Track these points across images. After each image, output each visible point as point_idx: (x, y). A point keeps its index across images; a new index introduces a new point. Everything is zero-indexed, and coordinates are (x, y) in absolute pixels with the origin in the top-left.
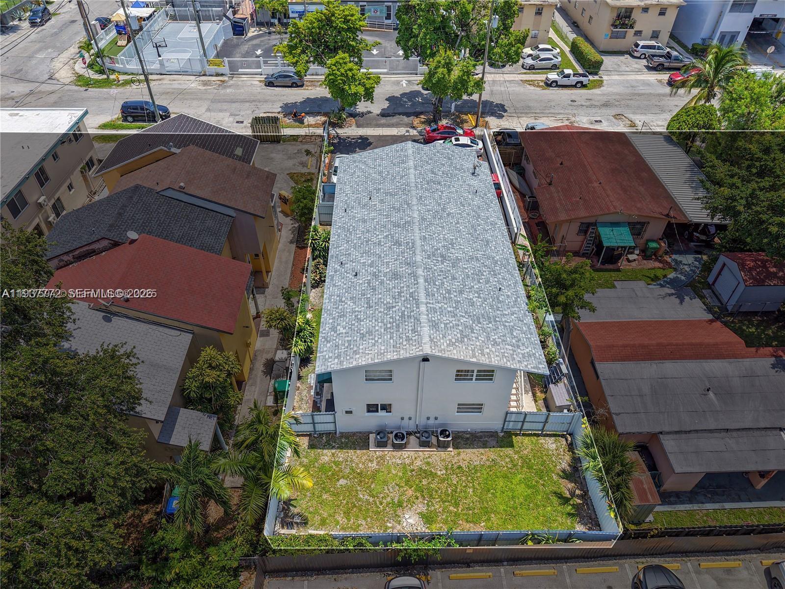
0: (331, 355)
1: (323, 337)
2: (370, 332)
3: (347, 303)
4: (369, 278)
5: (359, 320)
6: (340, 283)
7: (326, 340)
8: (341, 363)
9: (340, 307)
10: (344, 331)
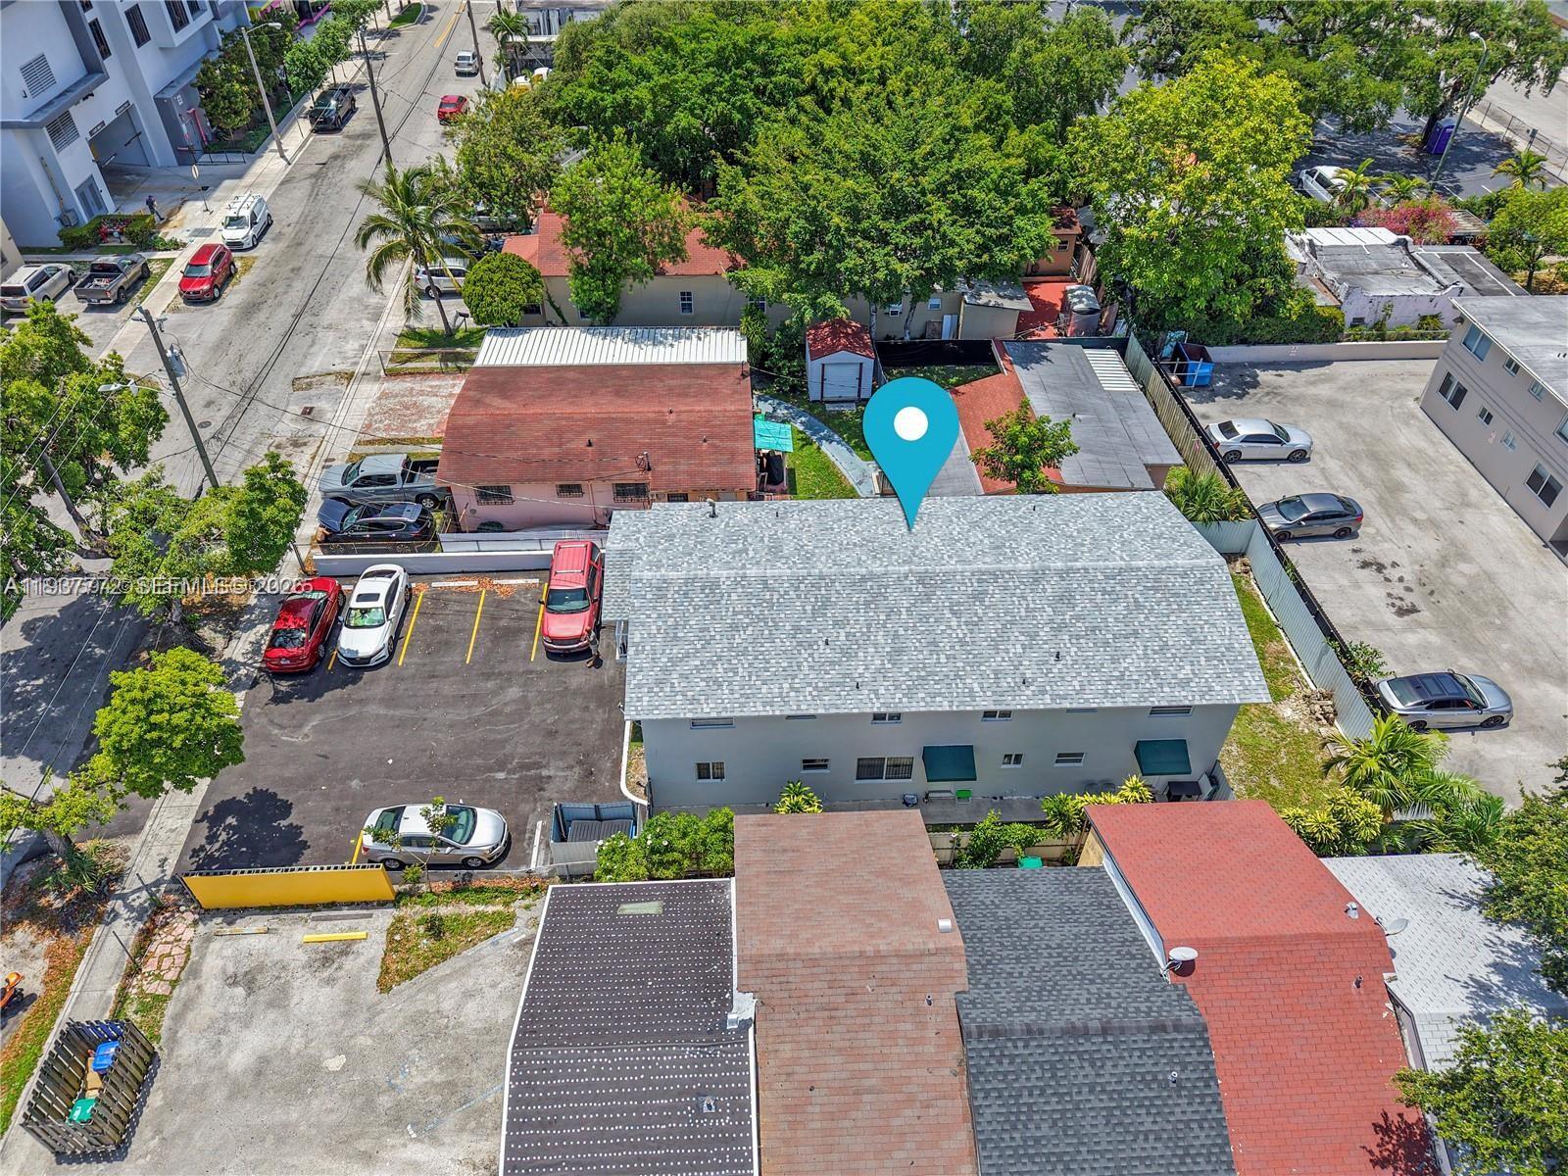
0: (1236, 683)
1: (1202, 697)
2: (1188, 632)
3: (1126, 668)
4: (1066, 637)
5: (1165, 647)
6: (1075, 683)
7: (1206, 693)
8: (1250, 667)
9: (1135, 677)
10: (1188, 667)
